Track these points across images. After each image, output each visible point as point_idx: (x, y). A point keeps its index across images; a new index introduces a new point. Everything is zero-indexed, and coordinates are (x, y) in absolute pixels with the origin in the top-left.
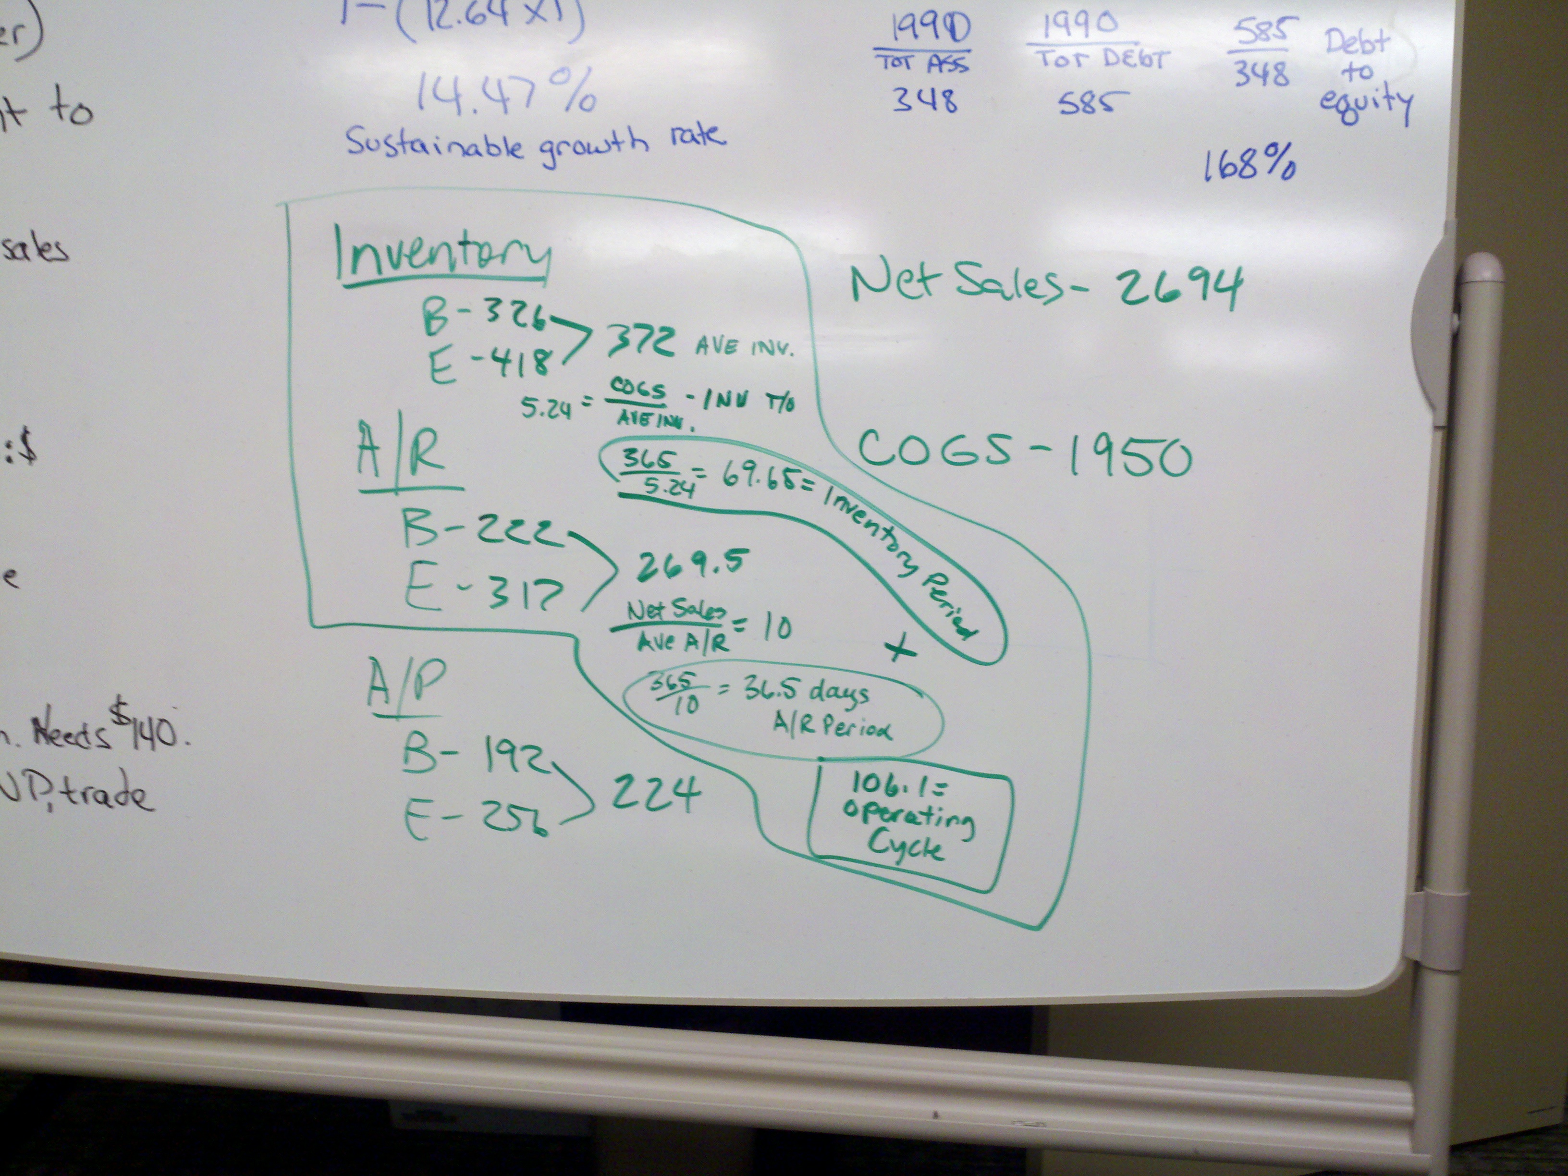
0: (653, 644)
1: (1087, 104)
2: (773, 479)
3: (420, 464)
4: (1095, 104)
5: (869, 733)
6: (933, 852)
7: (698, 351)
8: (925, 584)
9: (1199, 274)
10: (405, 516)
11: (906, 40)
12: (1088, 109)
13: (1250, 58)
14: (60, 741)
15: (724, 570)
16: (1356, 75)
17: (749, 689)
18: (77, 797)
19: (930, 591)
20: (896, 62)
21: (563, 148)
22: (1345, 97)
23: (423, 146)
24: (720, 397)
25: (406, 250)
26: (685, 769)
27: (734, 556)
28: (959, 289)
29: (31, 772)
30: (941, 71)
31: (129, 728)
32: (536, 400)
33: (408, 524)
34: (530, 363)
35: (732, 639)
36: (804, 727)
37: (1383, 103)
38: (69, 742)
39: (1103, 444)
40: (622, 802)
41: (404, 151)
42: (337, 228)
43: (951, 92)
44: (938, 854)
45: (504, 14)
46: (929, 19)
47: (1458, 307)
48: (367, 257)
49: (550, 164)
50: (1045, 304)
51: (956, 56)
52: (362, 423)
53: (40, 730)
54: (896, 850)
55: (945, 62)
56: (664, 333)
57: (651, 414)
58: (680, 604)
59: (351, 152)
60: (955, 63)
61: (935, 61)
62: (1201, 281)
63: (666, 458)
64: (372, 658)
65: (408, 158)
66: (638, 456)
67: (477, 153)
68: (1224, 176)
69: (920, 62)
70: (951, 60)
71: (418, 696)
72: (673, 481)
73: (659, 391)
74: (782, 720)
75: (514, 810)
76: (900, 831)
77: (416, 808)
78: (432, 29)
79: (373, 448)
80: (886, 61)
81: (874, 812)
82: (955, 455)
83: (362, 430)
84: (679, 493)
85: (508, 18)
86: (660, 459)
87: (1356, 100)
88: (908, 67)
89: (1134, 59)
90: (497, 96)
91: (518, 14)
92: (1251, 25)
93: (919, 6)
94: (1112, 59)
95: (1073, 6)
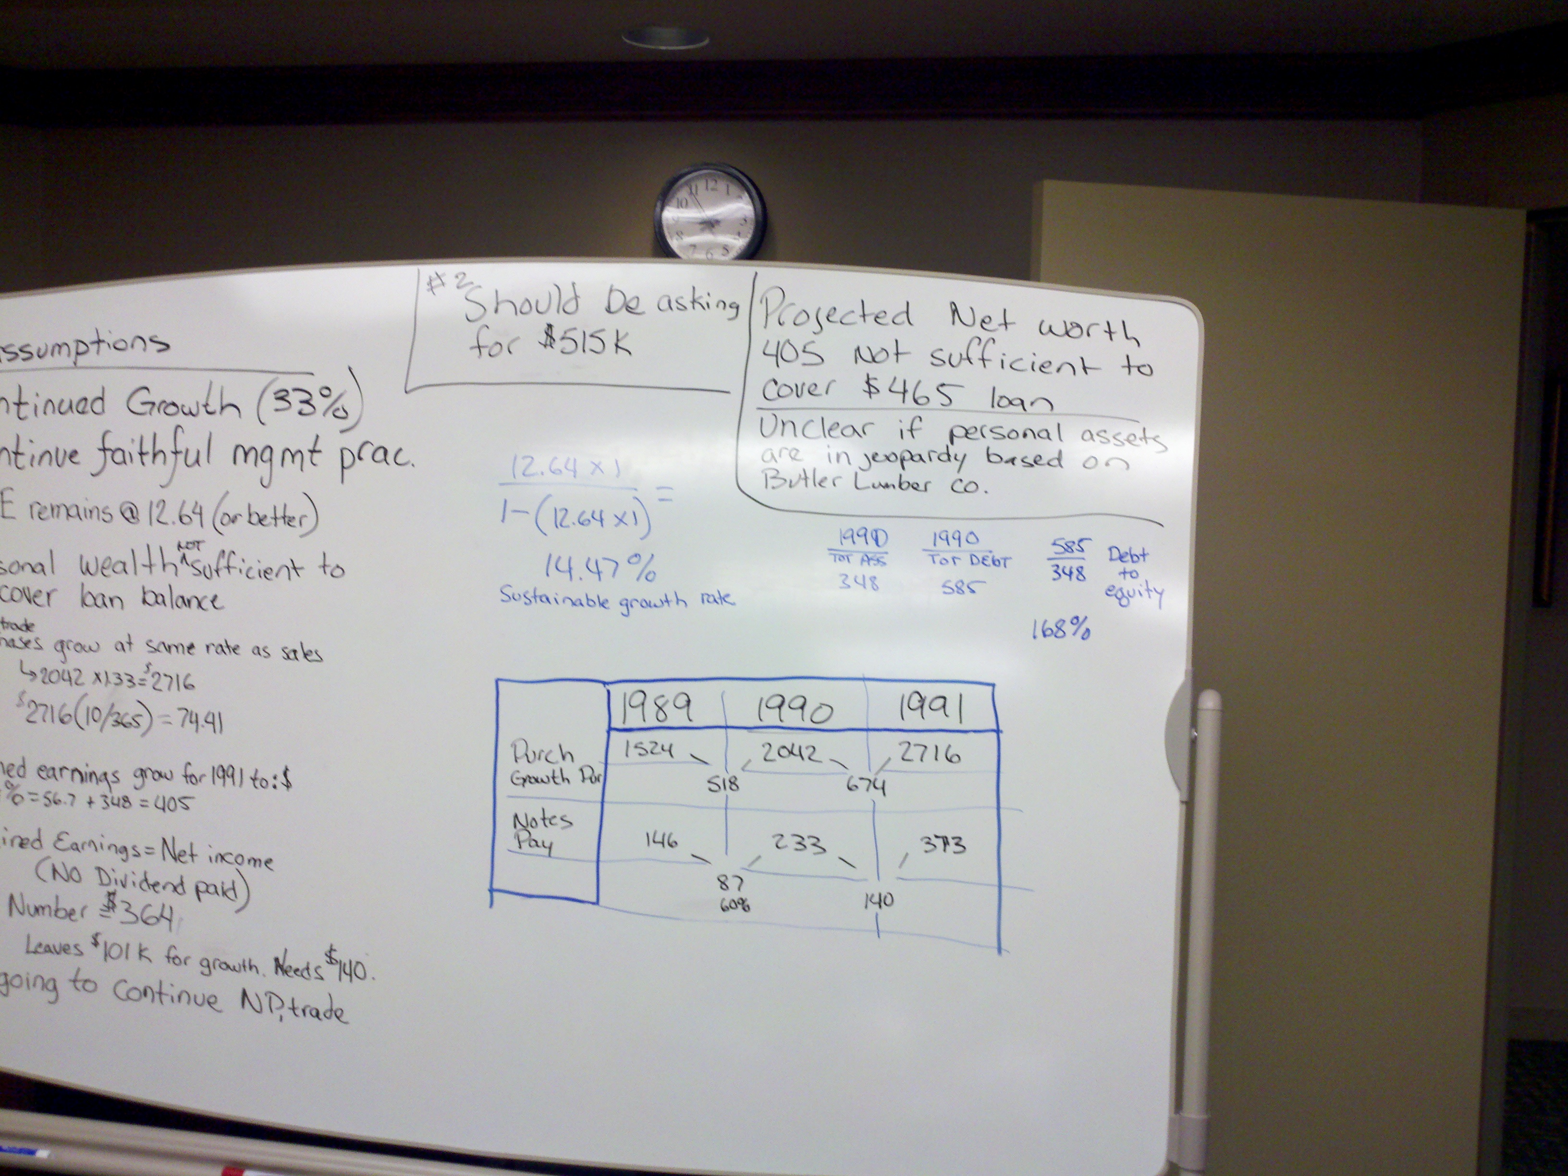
1: (960, 588)
4: (965, 588)
11: (848, 543)
12: (960, 591)
13: (1061, 563)
14: (292, 973)
16: (1128, 576)
18: (299, 1012)
20: (841, 558)
21: (634, 604)
22: (1121, 589)
23: (547, 599)
29: (270, 994)
30: (869, 564)
31: (336, 968)
37: (1145, 594)
38: (296, 975)
41: (536, 601)
43: (875, 578)
45: (601, 520)
46: (862, 532)
47: (1194, 723)
49: (626, 612)
51: (878, 556)
53: (279, 966)
55: (871, 559)
59: (503, 601)
60: (878, 560)
65: (538, 606)
67: (581, 604)
68: (1045, 636)
69: (856, 558)
70: (875, 558)
78: (557, 527)
80: (835, 557)
85: (604, 522)
87: (1128, 592)
88: (849, 562)
89: (989, 562)
90: (595, 570)
91: (610, 520)
92: (1062, 543)
93: (856, 524)
94: (975, 560)
95: (951, 527)
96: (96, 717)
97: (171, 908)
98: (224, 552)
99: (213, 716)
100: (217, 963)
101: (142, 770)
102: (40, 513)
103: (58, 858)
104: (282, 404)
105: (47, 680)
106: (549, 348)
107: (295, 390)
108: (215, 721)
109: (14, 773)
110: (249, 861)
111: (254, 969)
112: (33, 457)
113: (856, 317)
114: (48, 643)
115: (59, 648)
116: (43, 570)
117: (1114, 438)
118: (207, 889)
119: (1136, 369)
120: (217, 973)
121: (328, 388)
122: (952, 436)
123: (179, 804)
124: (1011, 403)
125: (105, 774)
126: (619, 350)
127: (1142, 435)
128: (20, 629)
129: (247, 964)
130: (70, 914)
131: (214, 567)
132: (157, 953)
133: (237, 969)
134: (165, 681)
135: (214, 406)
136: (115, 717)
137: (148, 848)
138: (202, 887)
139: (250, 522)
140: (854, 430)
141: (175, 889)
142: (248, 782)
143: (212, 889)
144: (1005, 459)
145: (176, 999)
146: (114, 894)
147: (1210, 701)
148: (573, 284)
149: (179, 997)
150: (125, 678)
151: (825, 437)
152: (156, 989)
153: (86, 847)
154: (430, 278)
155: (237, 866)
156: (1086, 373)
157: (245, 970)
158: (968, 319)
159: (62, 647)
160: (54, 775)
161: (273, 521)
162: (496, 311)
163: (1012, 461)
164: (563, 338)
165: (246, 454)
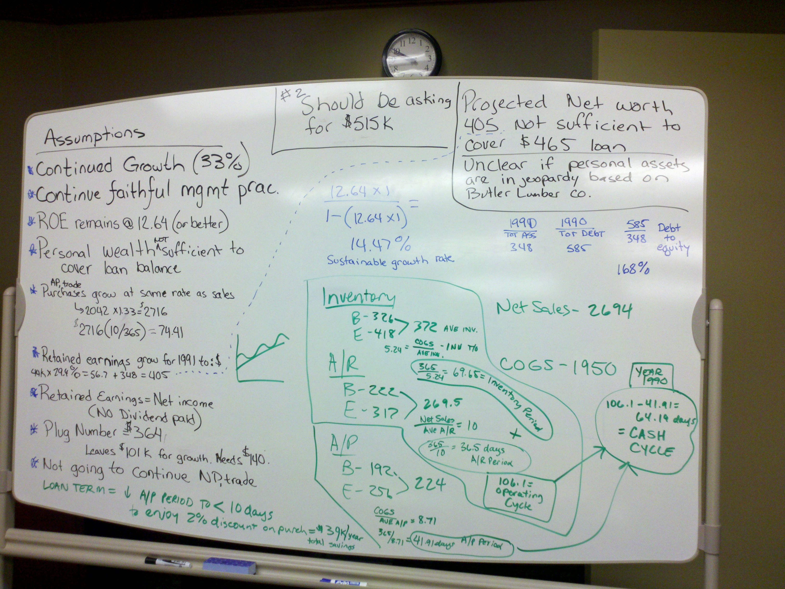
0: (429, 431)
1: (577, 249)
2: (471, 374)
3: (350, 368)
4: (579, 248)
5: (505, 464)
6: (528, 507)
7: (445, 331)
8: (524, 411)
9: (617, 306)
10: (345, 386)
11: (515, 227)
12: (577, 250)
13: (632, 233)
14: (225, 462)
15: (453, 405)
16: (669, 239)
17: (462, 447)
18: (230, 481)
19: (526, 414)
20: (511, 235)
21: (399, 262)
22: (666, 246)
23: (353, 262)
24: (452, 346)
25: (347, 296)
26: (441, 475)
27: (457, 401)
28: (534, 310)
29: (215, 472)
30: (527, 238)
31: (249, 458)
32: (389, 346)
33: (346, 388)
34: (388, 334)
35: (456, 430)
36: (482, 461)
37: (679, 248)
38: (228, 462)
39: (585, 364)
40: (418, 487)
41: (347, 264)
42: (324, 288)
43: (530, 245)
44: (530, 508)
45: (380, 219)
46: (522, 220)
47: (708, 317)
48: (334, 298)
49: (395, 268)
50: (564, 316)
51: (532, 233)
52: (331, 354)
53: (219, 458)
54: (514, 506)
55: (528, 235)
56: (433, 324)
57: (429, 352)
58: (438, 417)
59: (329, 263)
60: (532, 235)
61: (525, 234)
62: (617, 309)
63: (433, 366)
64: (332, 434)
65: (348, 266)
66: (424, 366)
67: (371, 264)
68: (624, 273)
69: (519, 235)
70: (530, 234)
71: (348, 448)
72: (436, 374)
73: (431, 344)
74: (474, 458)
75: (380, 489)
76: (516, 499)
77: (346, 487)
78: (356, 223)
79: (334, 362)
80: (508, 234)
81: (507, 492)
82: (533, 367)
83: (331, 356)
84: (438, 379)
85: (382, 220)
86: (432, 367)
87: (670, 248)
88: (516, 237)
89: (593, 234)
90: (377, 245)
91: (385, 219)
92: (632, 222)
93: (519, 216)
94: (585, 234)
95: (571, 216)
96: (116, 331)
97: (160, 429)
98: (179, 242)
99: (178, 328)
100: (186, 457)
101: (142, 358)
102: (80, 225)
103: (100, 405)
104: (206, 163)
105: (89, 313)
106: (348, 127)
107: (212, 155)
108: (179, 331)
109: (74, 361)
110: (201, 404)
111: (205, 459)
112: (76, 196)
113: (515, 104)
114: (89, 293)
115: (94, 295)
116: (84, 255)
117: (660, 164)
118: (179, 419)
119: (671, 127)
120: (186, 462)
121: (230, 153)
122: (570, 167)
123: (162, 375)
124: (602, 148)
125: (122, 361)
126: (386, 127)
127: (675, 163)
128: (74, 286)
129: (202, 457)
130: (108, 433)
131: (174, 251)
132: (154, 452)
133: (197, 460)
134: (151, 312)
135: (171, 165)
136: (126, 330)
137: (146, 399)
138: (176, 418)
139: (192, 226)
140: (516, 166)
141: (162, 419)
142: (198, 363)
143: (181, 419)
144: (600, 178)
145: (165, 476)
146: (130, 422)
147: (716, 305)
148: (360, 92)
149: (167, 475)
150: (130, 311)
151: (500, 170)
152: (155, 471)
153: (114, 398)
154: (282, 92)
155: (193, 406)
156: (643, 130)
157: (201, 461)
158: (577, 103)
159: (96, 295)
160: (95, 362)
161: (205, 225)
162: (319, 109)
163: (604, 179)
164: (355, 122)
165: (188, 191)
